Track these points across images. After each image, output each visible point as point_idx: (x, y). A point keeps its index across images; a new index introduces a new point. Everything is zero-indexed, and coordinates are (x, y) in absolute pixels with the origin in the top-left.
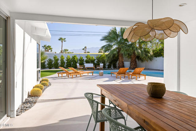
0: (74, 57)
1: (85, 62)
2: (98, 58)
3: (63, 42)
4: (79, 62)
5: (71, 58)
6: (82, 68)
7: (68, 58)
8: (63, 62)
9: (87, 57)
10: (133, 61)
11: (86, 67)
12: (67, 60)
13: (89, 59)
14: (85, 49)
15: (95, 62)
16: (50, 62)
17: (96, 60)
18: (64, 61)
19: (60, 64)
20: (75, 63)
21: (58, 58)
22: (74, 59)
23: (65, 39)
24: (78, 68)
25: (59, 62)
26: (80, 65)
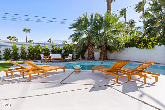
0: (37, 47)
1: (51, 52)
2: (65, 48)
3: (28, 32)
4: (43, 52)
5: (34, 47)
6: (47, 60)
7: (31, 48)
8: (23, 52)
9: (52, 46)
10: (103, 52)
11: (52, 58)
12: (29, 50)
13: (56, 49)
14: (50, 41)
15: (62, 52)
16: (7, 52)
17: (63, 51)
18: (25, 51)
19: (20, 54)
20: (38, 53)
21: (18, 47)
22: (38, 48)
23: (30, 30)
24: (42, 60)
25: (19, 52)
26: (44, 56)
